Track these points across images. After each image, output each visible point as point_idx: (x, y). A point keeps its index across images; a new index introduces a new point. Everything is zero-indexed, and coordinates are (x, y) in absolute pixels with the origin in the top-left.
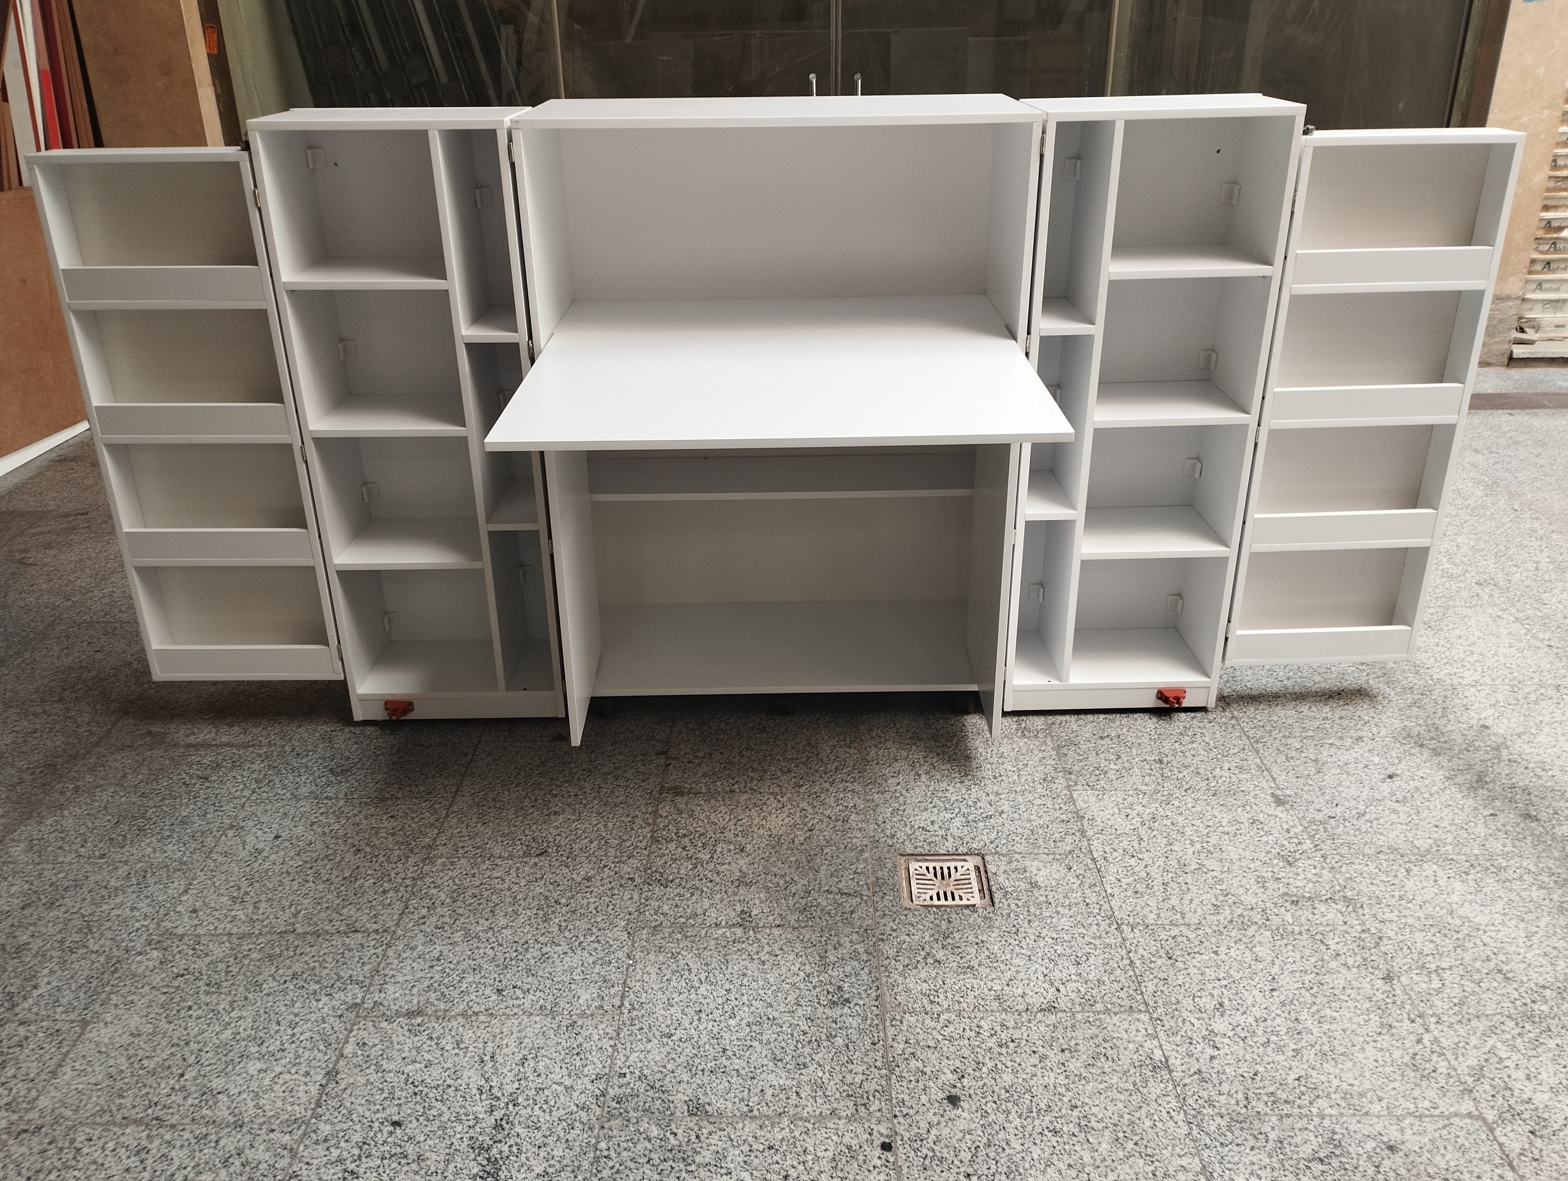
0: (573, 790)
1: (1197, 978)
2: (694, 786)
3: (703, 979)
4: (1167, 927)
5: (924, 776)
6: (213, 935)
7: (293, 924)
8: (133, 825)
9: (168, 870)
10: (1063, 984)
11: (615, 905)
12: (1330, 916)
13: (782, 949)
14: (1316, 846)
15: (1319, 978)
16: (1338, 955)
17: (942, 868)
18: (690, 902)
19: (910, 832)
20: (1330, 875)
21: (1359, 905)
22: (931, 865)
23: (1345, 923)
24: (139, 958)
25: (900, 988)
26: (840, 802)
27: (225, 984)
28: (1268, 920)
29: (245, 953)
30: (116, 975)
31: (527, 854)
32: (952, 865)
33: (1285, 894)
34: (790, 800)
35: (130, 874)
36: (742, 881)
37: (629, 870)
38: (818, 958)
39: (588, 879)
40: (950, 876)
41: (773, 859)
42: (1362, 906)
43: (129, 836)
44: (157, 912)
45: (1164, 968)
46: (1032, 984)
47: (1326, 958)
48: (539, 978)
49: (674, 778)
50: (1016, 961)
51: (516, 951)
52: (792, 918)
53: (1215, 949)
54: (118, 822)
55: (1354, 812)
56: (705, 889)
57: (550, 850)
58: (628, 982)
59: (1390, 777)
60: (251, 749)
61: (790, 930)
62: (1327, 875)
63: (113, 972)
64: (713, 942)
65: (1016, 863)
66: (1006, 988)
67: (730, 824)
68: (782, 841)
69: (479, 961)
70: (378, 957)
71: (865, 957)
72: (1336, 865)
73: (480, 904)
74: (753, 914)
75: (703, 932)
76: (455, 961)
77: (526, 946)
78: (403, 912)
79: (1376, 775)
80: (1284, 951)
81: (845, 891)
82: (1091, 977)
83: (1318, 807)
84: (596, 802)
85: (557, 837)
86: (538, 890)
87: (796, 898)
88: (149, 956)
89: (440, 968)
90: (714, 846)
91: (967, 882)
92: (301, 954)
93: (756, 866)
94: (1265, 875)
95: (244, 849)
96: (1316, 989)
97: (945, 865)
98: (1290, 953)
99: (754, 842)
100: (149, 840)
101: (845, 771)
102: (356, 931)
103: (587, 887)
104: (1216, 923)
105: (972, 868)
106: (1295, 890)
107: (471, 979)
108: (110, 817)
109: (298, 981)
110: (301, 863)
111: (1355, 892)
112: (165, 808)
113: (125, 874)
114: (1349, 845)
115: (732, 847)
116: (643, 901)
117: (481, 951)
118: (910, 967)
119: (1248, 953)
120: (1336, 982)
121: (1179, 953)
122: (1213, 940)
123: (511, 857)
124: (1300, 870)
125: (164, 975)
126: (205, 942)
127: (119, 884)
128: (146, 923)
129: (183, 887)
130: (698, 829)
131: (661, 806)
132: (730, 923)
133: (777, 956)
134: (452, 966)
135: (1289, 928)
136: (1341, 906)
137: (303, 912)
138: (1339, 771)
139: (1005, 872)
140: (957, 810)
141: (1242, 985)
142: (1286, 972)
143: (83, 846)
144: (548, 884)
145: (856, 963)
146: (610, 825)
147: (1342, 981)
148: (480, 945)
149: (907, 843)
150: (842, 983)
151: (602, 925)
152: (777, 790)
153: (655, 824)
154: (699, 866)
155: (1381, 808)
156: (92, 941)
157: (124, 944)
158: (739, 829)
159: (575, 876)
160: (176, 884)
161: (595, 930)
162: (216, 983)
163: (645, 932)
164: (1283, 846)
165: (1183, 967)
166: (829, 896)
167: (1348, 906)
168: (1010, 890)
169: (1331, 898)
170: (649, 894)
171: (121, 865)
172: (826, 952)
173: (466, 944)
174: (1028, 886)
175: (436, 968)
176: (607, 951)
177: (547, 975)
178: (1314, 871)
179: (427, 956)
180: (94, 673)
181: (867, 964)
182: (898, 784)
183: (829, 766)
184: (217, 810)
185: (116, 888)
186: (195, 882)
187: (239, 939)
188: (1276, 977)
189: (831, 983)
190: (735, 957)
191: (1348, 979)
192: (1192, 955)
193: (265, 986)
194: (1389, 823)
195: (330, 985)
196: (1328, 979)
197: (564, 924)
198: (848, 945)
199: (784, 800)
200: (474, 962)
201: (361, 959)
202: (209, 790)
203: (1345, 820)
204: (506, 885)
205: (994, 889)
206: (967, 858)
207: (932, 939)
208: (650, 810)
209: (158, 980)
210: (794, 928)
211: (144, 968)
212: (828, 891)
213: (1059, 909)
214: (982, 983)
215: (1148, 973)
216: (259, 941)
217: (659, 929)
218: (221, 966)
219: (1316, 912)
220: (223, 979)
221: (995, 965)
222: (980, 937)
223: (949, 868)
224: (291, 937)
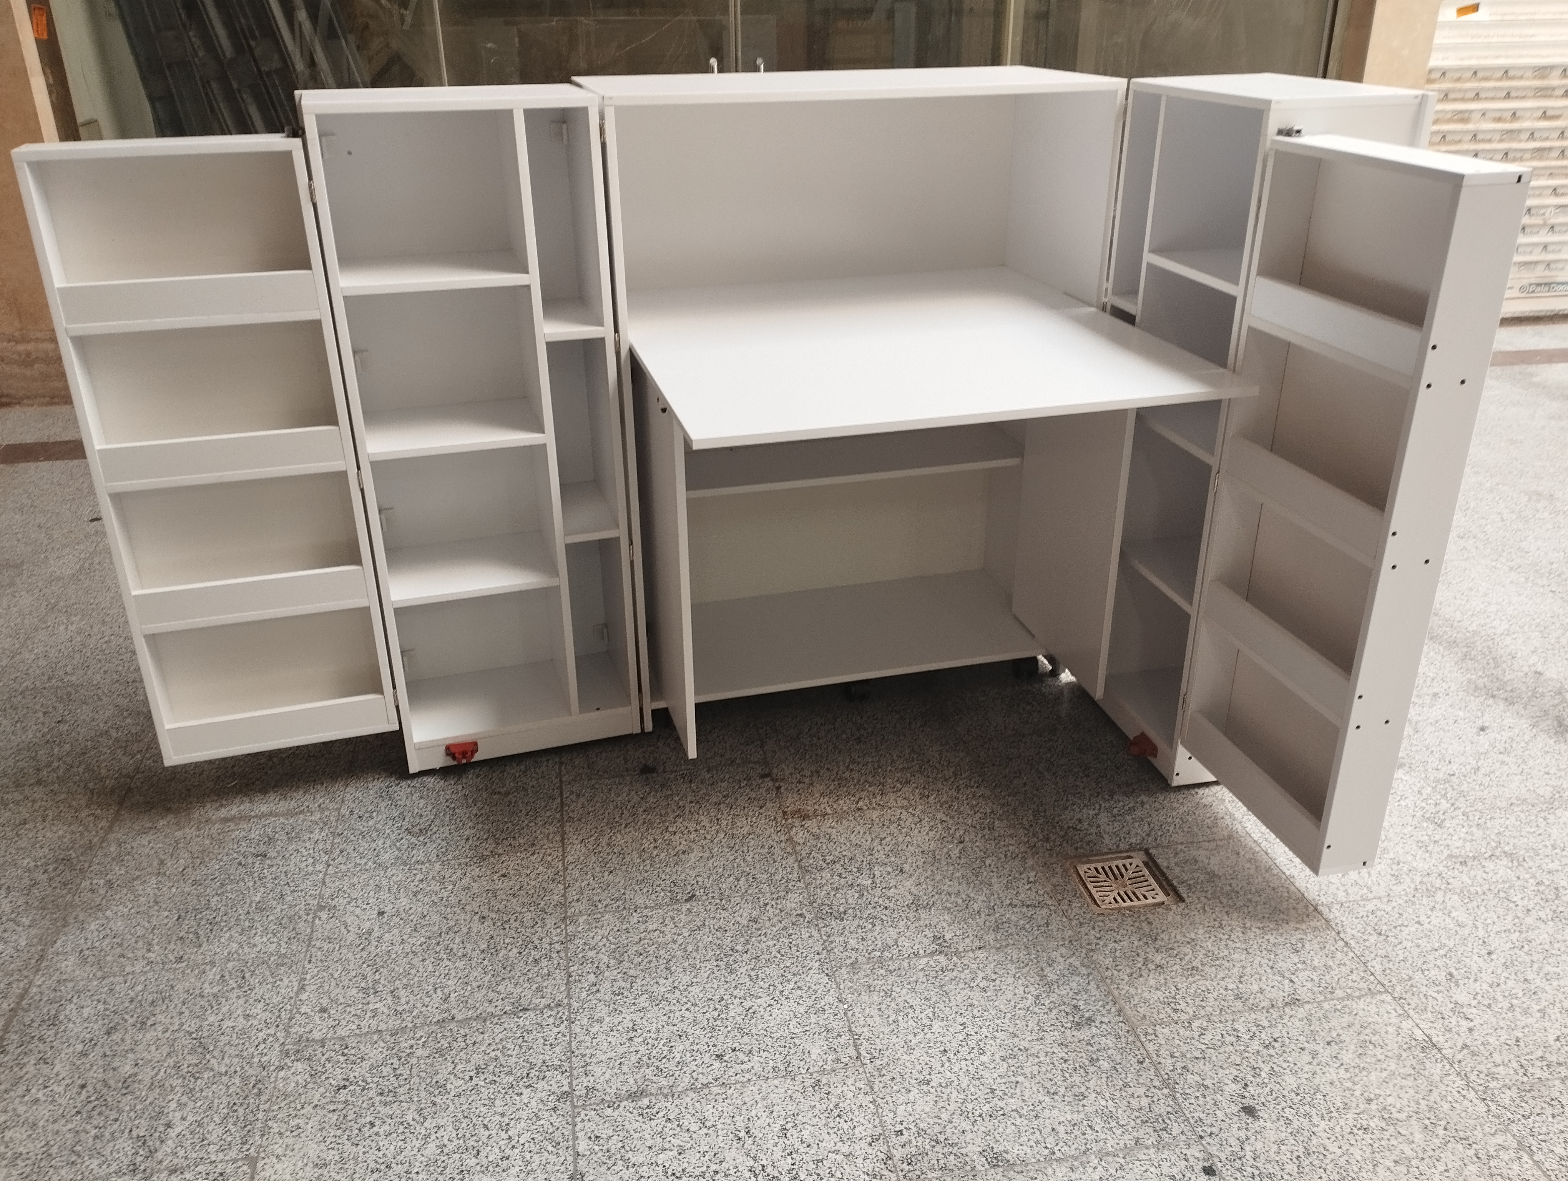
0: (692, 826)
1: (1415, 951)
2: (816, 807)
3: (931, 1015)
4: (1362, 903)
5: (1046, 773)
6: (360, 1036)
7: (448, 1010)
8: (201, 919)
9: (269, 967)
10: (1294, 974)
11: (797, 946)
12: (1501, 872)
13: (996, 973)
14: (1453, 805)
15: (1524, 935)
16: (1528, 910)
17: (1110, 867)
18: (876, 933)
19: (1061, 833)
20: (1480, 832)
21: (1521, 859)
22: (1099, 866)
23: (1518, 878)
24: (282, 1074)
25: (1137, 1000)
26: (977, 809)
27: (401, 1090)
28: (1448, 884)
29: (408, 1051)
30: (263, 1098)
31: (674, 900)
32: (1120, 863)
33: (1450, 856)
34: (924, 812)
35: (223, 976)
36: (917, 905)
37: (793, 905)
38: (1038, 978)
39: (755, 921)
40: (1122, 876)
41: (938, 877)
42: (1524, 860)
43: (201, 933)
44: (279, 1016)
45: (1379, 945)
46: (1264, 978)
47: (1519, 915)
48: (756, 1037)
49: (791, 801)
50: (1236, 956)
51: (716, 1009)
52: (990, 937)
53: (1416, 919)
54: (179, 918)
55: (1468, 767)
56: (884, 918)
57: (697, 893)
58: (854, 1029)
59: (1482, 729)
60: (302, 817)
61: (993, 951)
62: (1478, 833)
63: (260, 1093)
64: (921, 974)
65: (1182, 854)
66: (1240, 986)
67: (875, 844)
68: (938, 857)
69: (680, 1026)
70: (564, 1036)
71: (1084, 971)
72: (1480, 822)
73: (650, 962)
74: (947, 938)
75: (906, 964)
76: (654, 1030)
77: (723, 1003)
78: (568, 982)
79: (1469, 729)
80: (1479, 914)
81: (1028, 903)
82: (1316, 963)
83: (1434, 765)
84: (721, 835)
85: (698, 878)
86: (706, 940)
87: (983, 915)
88: (293, 1070)
89: (641, 1039)
90: (870, 869)
91: (1142, 879)
92: (474, 1043)
93: (924, 886)
94: (1422, 839)
95: (349, 931)
96: (1526, 947)
97: (1113, 864)
98: (1486, 915)
99: (909, 861)
100: (228, 934)
101: (963, 776)
102: (525, 1009)
103: (759, 929)
104: (1403, 893)
105: (1142, 865)
106: (1457, 851)
107: (681, 1048)
108: (166, 913)
109: (486, 1075)
110: (423, 939)
111: (1511, 845)
112: (230, 895)
113: (218, 977)
114: (1482, 800)
115: (889, 869)
116: (825, 938)
117: (677, 1014)
118: (1134, 975)
119: (1448, 920)
120: (1541, 938)
121: (1385, 928)
122: (1410, 910)
123: (658, 906)
124: (1451, 830)
125: (322, 1090)
126: (354, 1045)
127: (215, 990)
128: (272, 1031)
129: (296, 984)
130: (844, 853)
131: (793, 833)
132: (928, 951)
133: (994, 980)
134: (653, 1036)
135: (1472, 889)
136: (1505, 861)
137: (452, 995)
138: (1434, 729)
139: (1176, 864)
140: (1097, 806)
141: (1459, 953)
142: (1491, 934)
143: (149, 951)
144: (714, 931)
145: (1078, 978)
146: (749, 859)
147: (1546, 936)
148: (673, 1008)
149: (1065, 845)
150: (1075, 1001)
151: (794, 970)
152: (905, 803)
153: (796, 852)
154: (866, 894)
155: (1490, 761)
156: (213, 1061)
157: (256, 1060)
158: (887, 848)
159: (739, 919)
160: (286, 981)
161: (790, 977)
162: (390, 1091)
163: (844, 970)
164: (1423, 808)
165: (1396, 941)
166: (1015, 910)
167: (1512, 861)
168: (1191, 882)
169: (1492, 855)
170: (828, 929)
171: (208, 967)
172: (1042, 970)
173: (656, 1008)
174: (1207, 877)
175: (635, 1039)
176: (813, 997)
177: (762, 1032)
178: (1464, 830)
179: (619, 1028)
180: (67, 747)
181: (1091, 978)
182: (1025, 784)
183: (946, 772)
184: (294, 891)
185: (215, 996)
186: (308, 977)
187: (392, 1035)
188: (1486, 940)
189: (1065, 1003)
190: (952, 987)
191: (1550, 933)
192: (1399, 928)
193: (449, 1086)
194: (1505, 775)
195: (525, 1075)
196: (1531, 935)
197: (753, 973)
198: (1061, 960)
199: (917, 812)
200: (675, 1028)
201: (545, 1040)
202: (274, 869)
203: (1464, 776)
204: (669, 937)
205: (1175, 883)
206: (1132, 854)
207: (1141, 943)
208: (783, 838)
209: (318, 1096)
210: (998, 949)
211: (293, 1084)
212: (1011, 904)
213: (1250, 897)
214: (1215, 984)
215: (1367, 952)
216: (418, 1036)
217: (856, 966)
218: (386, 1070)
219: (1487, 870)
220: (396, 1085)
221: (1217, 962)
222: (1188, 935)
223: (1117, 867)
224: (453, 1026)
